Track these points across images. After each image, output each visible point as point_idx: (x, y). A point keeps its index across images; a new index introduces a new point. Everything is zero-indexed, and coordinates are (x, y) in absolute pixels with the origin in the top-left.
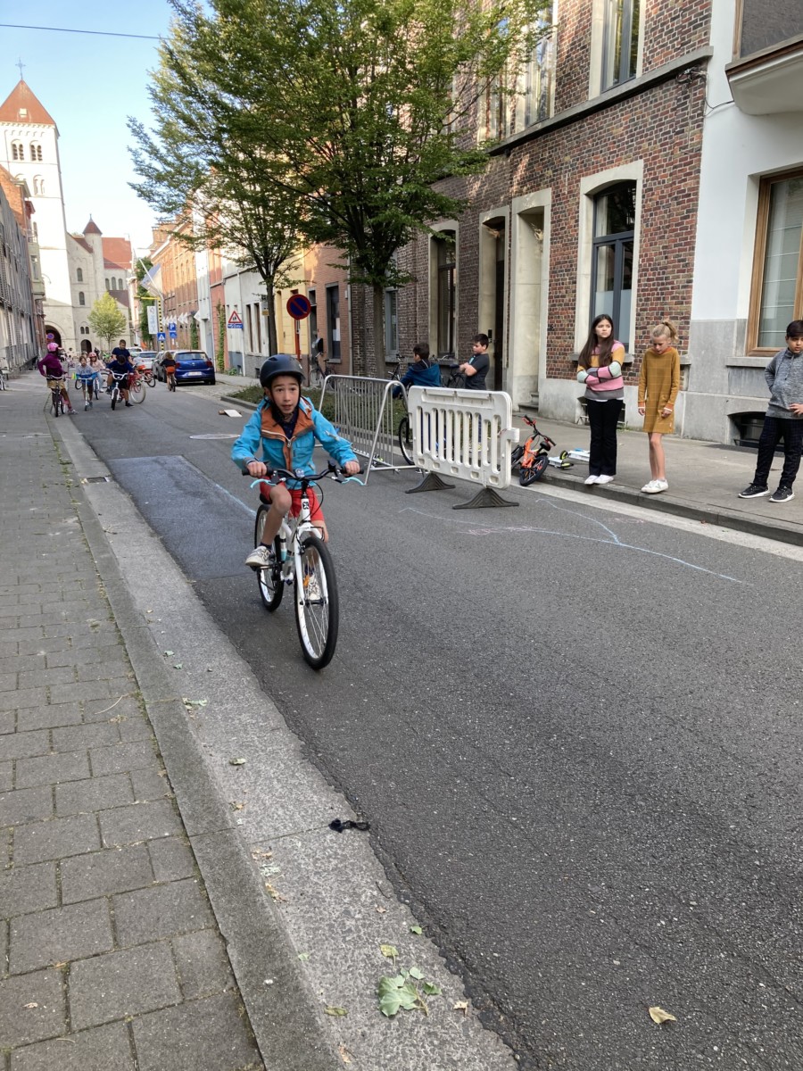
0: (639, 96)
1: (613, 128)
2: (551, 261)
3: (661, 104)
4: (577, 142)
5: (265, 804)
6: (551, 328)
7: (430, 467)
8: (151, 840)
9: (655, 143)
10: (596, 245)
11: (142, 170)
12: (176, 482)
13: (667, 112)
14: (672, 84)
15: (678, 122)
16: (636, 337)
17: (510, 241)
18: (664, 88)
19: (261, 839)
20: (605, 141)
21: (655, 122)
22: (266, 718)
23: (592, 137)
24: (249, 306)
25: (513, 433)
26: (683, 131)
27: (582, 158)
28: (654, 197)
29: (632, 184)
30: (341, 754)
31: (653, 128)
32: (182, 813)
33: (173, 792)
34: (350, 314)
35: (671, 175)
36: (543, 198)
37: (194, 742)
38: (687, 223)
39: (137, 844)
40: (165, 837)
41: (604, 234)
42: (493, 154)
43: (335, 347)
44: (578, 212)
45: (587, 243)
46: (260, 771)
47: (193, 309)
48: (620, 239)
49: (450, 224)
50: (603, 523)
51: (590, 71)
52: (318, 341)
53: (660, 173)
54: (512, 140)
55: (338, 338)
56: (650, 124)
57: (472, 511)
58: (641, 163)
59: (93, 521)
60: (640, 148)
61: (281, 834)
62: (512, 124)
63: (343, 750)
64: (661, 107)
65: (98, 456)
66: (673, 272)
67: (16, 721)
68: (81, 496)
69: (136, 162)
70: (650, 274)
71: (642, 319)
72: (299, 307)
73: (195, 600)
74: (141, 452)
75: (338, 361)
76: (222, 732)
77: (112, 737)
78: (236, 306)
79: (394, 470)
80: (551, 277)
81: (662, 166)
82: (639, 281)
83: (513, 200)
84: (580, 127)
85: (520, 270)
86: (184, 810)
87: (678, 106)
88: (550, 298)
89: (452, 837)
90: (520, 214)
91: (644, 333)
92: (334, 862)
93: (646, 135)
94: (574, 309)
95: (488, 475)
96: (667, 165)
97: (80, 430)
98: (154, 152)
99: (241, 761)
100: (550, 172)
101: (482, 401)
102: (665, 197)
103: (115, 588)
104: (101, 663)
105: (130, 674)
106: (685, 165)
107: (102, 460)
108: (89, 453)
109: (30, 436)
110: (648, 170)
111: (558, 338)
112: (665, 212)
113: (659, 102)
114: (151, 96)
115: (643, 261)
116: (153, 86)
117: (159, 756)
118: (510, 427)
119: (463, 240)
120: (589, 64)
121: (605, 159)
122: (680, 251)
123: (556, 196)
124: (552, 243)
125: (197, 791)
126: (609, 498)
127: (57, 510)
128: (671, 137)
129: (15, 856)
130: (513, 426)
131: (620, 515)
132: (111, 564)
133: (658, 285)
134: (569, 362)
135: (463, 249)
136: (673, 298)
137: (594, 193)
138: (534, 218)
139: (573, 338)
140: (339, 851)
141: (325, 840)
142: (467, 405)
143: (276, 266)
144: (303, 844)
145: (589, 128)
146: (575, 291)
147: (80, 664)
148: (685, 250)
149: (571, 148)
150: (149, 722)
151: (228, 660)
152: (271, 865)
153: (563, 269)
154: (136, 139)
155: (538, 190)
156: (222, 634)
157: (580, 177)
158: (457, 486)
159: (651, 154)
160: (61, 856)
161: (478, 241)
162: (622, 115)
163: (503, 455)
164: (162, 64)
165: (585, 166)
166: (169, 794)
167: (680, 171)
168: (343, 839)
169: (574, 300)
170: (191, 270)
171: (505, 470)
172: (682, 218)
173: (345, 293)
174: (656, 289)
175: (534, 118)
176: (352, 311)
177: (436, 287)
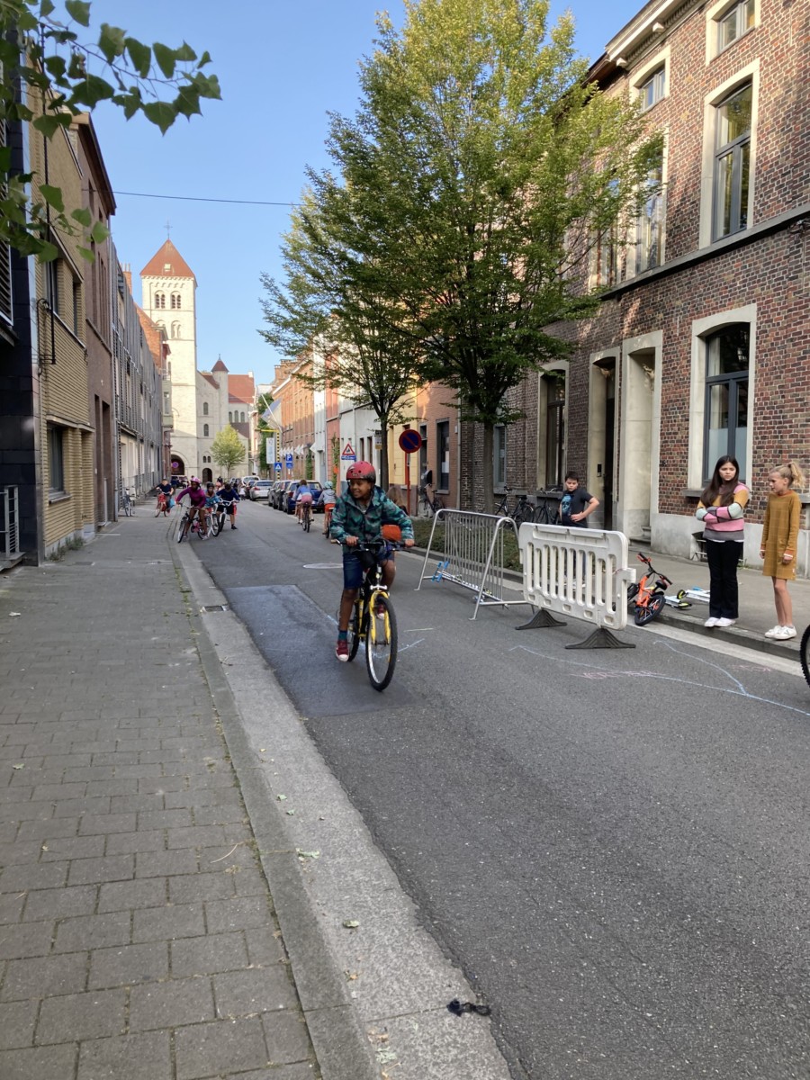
0: (750, 245)
1: (724, 275)
2: (662, 399)
3: (773, 252)
4: (688, 288)
5: (379, 976)
6: (662, 464)
7: (540, 603)
8: (265, 1012)
9: (769, 288)
10: (709, 384)
11: (270, 318)
12: (290, 613)
13: (780, 259)
14: (784, 234)
15: (791, 269)
16: (753, 475)
17: (621, 380)
18: (776, 238)
19: (376, 1017)
20: (717, 286)
21: (767, 269)
22: (379, 877)
23: (704, 282)
24: (362, 440)
25: (629, 573)
26: (797, 277)
27: (693, 302)
28: (768, 338)
29: (745, 327)
30: (458, 923)
31: (766, 274)
32: (297, 983)
33: (288, 958)
34: (459, 447)
35: (786, 317)
36: (655, 340)
37: (309, 901)
38: (805, 363)
39: (251, 1016)
40: (279, 1010)
41: (717, 373)
42: (605, 299)
43: (444, 479)
44: (690, 353)
45: (700, 382)
46: (373, 936)
47: (309, 441)
48: (734, 379)
49: (561, 364)
50: (727, 670)
51: (700, 223)
52: (427, 472)
53: (774, 315)
54: (623, 286)
55: (446, 468)
56: (763, 270)
57: (586, 652)
58: (754, 307)
59: (211, 652)
60: (753, 292)
61: (397, 1014)
62: (623, 271)
63: (459, 918)
64: (773, 255)
65: (216, 584)
66: (791, 411)
67: (135, 867)
68: (200, 626)
69: (266, 311)
70: (766, 412)
71: (759, 457)
72: (411, 441)
73: (307, 739)
74: (257, 581)
75: (446, 492)
76: (335, 889)
77: (227, 890)
78: (350, 439)
79: (503, 605)
80: (663, 414)
81: (776, 310)
82: (755, 419)
83: (624, 342)
84: (691, 274)
85: (631, 408)
86: (299, 979)
87: (791, 254)
88: (662, 434)
89: (581, 1032)
90: (631, 355)
91: (761, 470)
92: (454, 1052)
93: (759, 281)
94: (687, 445)
95: (602, 614)
96: (781, 309)
97: (199, 557)
98: (283, 302)
99: (355, 923)
100: (661, 316)
101: (596, 540)
102: (780, 338)
103: (231, 724)
104: (216, 806)
105: (245, 820)
106: (800, 308)
107: (219, 588)
108: (207, 581)
109: (153, 563)
110: (762, 313)
111: (669, 473)
112: (781, 353)
113: (771, 250)
114: (283, 255)
115: (759, 400)
116: (284, 247)
117: (274, 914)
118: (625, 567)
119: (573, 379)
120: (699, 217)
121: (717, 303)
122: (797, 390)
123: (668, 338)
124: (663, 382)
125: (312, 957)
126: (731, 643)
127: (177, 640)
128: (784, 283)
129: (131, 1021)
130: (629, 567)
131: (744, 662)
132: (227, 699)
133: (776, 423)
134: (682, 498)
135: (573, 388)
136: (791, 436)
137: (708, 334)
138: (645, 358)
139: (687, 474)
140: (459, 1039)
141: (443, 1024)
142: (581, 543)
143: (391, 403)
144: (420, 1027)
145: (700, 275)
146: (687, 429)
147: (196, 807)
148: (804, 389)
149: (683, 293)
150: (263, 875)
151: (339, 808)
152: (387, 1049)
153: (675, 408)
154: (268, 291)
155: (650, 332)
156: (334, 778)
157: (691, 319)
158: (569, 623)
159: (764, 298)
160: (176, 1023)
161: (588, 380)
162: (733, 262)
163: (619, 595)
164: (293, 227)
165: (697, 309)
166: (283, 958)
167: (795, 314)
168: (463, 1024)
169: (687, 437)
170: (309, 406)
171: (620, 610)
172: (799, 359)
173: (455, 428)
174: (773, 428)
175: (644, 266)
176: (461, 445)
177: (545, 423)
